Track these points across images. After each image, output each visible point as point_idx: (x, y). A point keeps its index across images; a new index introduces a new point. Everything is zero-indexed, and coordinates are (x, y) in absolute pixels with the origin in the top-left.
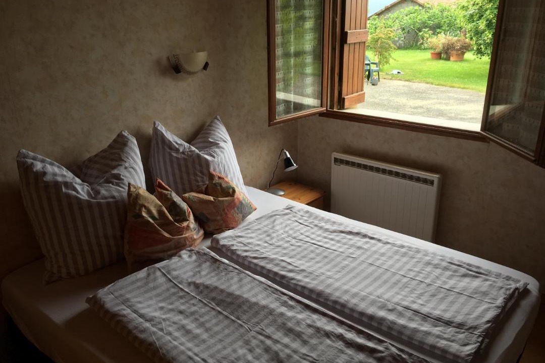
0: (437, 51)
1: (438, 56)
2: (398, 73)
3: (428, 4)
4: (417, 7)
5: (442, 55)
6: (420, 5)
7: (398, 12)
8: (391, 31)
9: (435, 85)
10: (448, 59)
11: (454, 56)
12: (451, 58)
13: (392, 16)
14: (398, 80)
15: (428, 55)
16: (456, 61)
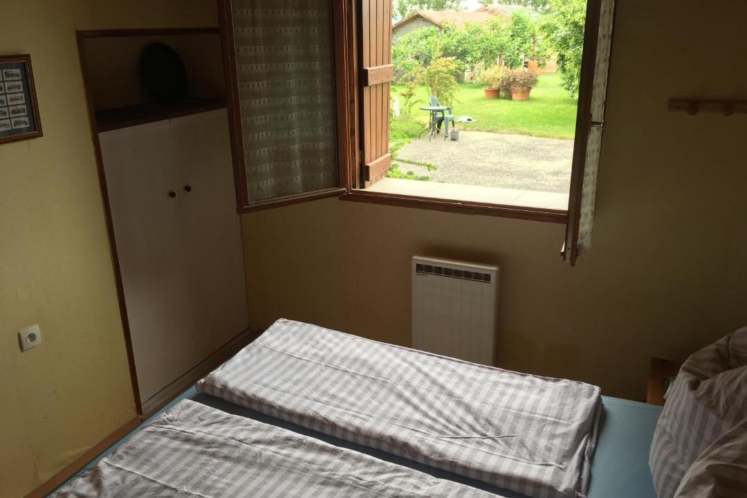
0: (495, 87)
1: (495, 94)
2: (469, 120)
3: (447, 23)
4: (432, 28)
5: (501, 93)
6: (436, 25)
7: (409, 34)
8: (450, 61)
9: (536, 136)
10: (509, 97)
11: (519, 94)
12: (514, 96)
13: (402, 40)
14: (475, 130)
15: (481, 93)
16: (522, 100)
